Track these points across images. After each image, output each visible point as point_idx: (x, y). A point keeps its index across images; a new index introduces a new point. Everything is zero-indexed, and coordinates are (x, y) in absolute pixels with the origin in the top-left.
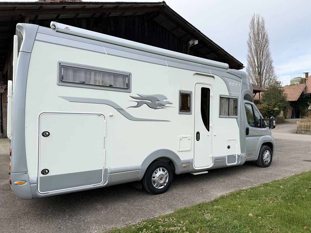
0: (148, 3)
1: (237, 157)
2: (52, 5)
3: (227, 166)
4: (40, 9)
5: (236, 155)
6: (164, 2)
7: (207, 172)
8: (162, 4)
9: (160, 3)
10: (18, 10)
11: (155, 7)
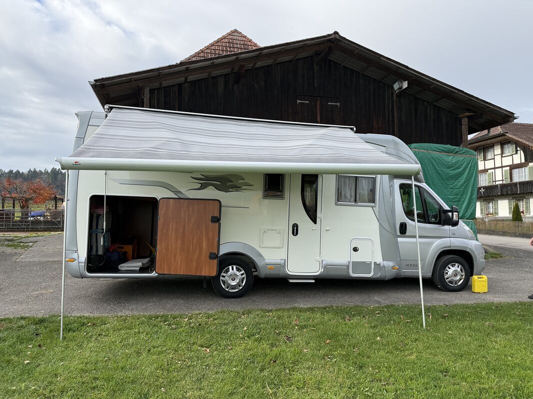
0: (308, 40)
1: (373, 266)
2: (170, 68)
3: (353, 277)
4: (159, 76)
5: (371, 262)
6: (336, 33)
7: (313, 281)
8: (333, 37)
9: (329, 35)
10: (135, 81)
11: (323, 43)
